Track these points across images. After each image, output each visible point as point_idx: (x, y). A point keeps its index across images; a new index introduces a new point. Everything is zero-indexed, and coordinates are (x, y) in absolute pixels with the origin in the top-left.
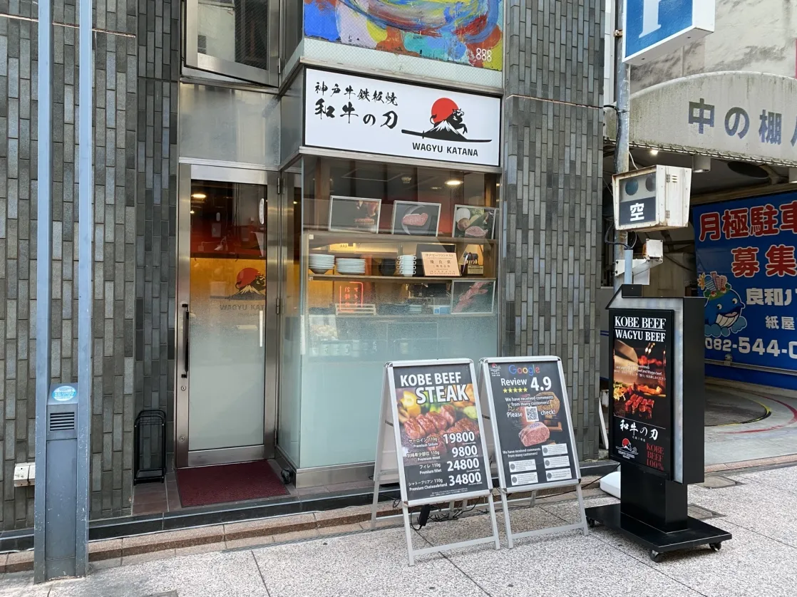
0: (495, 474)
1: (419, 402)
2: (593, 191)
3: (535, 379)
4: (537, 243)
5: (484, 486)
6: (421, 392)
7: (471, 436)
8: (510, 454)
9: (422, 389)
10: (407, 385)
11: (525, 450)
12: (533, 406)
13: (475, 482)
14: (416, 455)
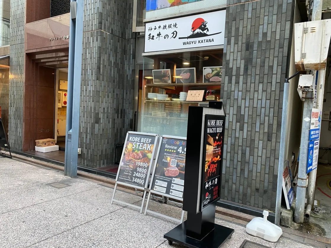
0: (149, 182)
1: (133, 147)
2: (280, 48)
3: (181, 148)
4: (237, 82)
5: (144, 186)
6: (135, 144)
7: (146, 165)
8: (158, 177)
9: (135, 143)
10: (131, 140)
11: (165, 177)
12: (175, 159)
13: (141, 183)
14: (125, 166)
